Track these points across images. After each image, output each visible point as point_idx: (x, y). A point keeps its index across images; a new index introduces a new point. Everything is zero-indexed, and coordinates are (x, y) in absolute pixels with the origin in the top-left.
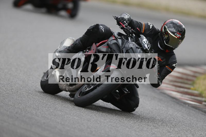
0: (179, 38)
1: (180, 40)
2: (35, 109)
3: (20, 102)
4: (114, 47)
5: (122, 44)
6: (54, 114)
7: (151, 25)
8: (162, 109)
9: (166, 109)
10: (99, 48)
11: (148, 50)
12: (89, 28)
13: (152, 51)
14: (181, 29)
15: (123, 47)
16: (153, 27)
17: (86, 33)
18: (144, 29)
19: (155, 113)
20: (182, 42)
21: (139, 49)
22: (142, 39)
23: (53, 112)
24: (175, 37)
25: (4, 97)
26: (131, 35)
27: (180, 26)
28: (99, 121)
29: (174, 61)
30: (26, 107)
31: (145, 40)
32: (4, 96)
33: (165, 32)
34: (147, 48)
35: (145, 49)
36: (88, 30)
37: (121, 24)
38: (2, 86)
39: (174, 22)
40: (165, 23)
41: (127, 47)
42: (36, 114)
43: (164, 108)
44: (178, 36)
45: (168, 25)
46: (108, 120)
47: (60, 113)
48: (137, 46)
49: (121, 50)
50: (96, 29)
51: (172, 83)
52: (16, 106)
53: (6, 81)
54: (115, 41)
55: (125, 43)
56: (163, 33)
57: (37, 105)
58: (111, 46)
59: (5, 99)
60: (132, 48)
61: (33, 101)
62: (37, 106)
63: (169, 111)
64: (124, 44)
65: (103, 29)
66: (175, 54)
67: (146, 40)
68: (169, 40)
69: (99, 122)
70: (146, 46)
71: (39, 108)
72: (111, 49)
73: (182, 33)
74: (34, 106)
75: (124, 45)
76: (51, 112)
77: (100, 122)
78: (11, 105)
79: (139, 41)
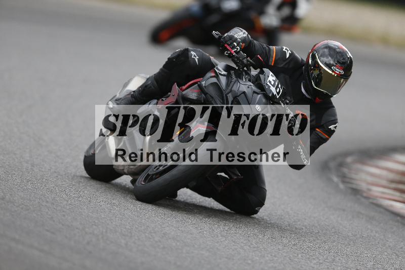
0: (340, 76)
1: (342, 80)
2: (124, 235)
3: (94, 222)
4: (212, 91)
5: (228, 85)
6: (162, 246)
7: (288, 51)
8: (375, 236)
9: (382, 237)
10: (184, 93)
11: (278, 97)
12: (171, 55)
13: (286, 99)
14: (344, 59)
15: (228, 90)
16: (292, 54)
17: (165, 66)
18: (274, 59)
19: (361, 244)
20: (345, 83)
21: (260, 95)
22: (266, 77)
23: (160, 241)
24: (333, 74)
25: (63, 212)
26: (245, 69)
27: (342, 54)
28: (250, 259)
29: (333, 119)
30: (106, 232)
31: (271, 78)
32: (65, 210)
33: (315, 64)
34: (275, 93)
35: (270, 95)
36: (169, 59)
37: (228, 47)
38: (60, 189)
39: (333, 46)
40: (315, 48)
41: (235, 91)
42: (126, 244)
43: (377, 235)
44: (339, 71)
45: (321, 52)
46: (267, 258)
47: (174, 244)
48: (254, 88)
49: (224, 96)
50: (183, 59)
51: (394, 185)
52: (87, 230)
53: (67, 181)
54: (214, 80)
55: (233, 83)
56: (310, 66)
57: (127, 227)
58: (205, 90)
59: (66, 216)
60: (244, 93)
61: (121, 221)
62: (129, 229)
63: (387, 241)
64: (231, 86)
65: (196, 57)
66: (333, 107)
67: (274, 78)
68: (321, 80)
69: (249, 262)
70: (273, 89)
71: (132, 234)
72: (206, 94)
73: (347, 66)
74: (121, 230)
75: (230, 88)
76: (156, 242)
77: (253, 261)
78: (77, 228)
79: (261, 80)
